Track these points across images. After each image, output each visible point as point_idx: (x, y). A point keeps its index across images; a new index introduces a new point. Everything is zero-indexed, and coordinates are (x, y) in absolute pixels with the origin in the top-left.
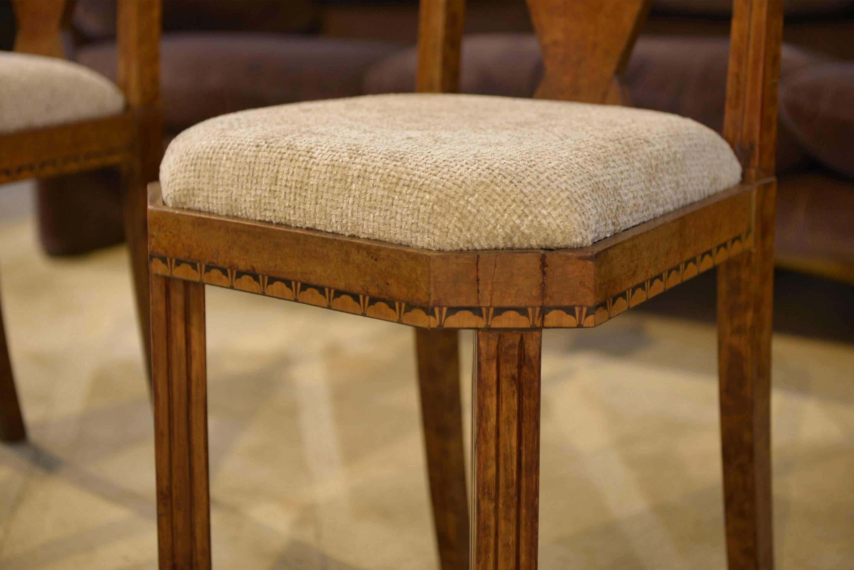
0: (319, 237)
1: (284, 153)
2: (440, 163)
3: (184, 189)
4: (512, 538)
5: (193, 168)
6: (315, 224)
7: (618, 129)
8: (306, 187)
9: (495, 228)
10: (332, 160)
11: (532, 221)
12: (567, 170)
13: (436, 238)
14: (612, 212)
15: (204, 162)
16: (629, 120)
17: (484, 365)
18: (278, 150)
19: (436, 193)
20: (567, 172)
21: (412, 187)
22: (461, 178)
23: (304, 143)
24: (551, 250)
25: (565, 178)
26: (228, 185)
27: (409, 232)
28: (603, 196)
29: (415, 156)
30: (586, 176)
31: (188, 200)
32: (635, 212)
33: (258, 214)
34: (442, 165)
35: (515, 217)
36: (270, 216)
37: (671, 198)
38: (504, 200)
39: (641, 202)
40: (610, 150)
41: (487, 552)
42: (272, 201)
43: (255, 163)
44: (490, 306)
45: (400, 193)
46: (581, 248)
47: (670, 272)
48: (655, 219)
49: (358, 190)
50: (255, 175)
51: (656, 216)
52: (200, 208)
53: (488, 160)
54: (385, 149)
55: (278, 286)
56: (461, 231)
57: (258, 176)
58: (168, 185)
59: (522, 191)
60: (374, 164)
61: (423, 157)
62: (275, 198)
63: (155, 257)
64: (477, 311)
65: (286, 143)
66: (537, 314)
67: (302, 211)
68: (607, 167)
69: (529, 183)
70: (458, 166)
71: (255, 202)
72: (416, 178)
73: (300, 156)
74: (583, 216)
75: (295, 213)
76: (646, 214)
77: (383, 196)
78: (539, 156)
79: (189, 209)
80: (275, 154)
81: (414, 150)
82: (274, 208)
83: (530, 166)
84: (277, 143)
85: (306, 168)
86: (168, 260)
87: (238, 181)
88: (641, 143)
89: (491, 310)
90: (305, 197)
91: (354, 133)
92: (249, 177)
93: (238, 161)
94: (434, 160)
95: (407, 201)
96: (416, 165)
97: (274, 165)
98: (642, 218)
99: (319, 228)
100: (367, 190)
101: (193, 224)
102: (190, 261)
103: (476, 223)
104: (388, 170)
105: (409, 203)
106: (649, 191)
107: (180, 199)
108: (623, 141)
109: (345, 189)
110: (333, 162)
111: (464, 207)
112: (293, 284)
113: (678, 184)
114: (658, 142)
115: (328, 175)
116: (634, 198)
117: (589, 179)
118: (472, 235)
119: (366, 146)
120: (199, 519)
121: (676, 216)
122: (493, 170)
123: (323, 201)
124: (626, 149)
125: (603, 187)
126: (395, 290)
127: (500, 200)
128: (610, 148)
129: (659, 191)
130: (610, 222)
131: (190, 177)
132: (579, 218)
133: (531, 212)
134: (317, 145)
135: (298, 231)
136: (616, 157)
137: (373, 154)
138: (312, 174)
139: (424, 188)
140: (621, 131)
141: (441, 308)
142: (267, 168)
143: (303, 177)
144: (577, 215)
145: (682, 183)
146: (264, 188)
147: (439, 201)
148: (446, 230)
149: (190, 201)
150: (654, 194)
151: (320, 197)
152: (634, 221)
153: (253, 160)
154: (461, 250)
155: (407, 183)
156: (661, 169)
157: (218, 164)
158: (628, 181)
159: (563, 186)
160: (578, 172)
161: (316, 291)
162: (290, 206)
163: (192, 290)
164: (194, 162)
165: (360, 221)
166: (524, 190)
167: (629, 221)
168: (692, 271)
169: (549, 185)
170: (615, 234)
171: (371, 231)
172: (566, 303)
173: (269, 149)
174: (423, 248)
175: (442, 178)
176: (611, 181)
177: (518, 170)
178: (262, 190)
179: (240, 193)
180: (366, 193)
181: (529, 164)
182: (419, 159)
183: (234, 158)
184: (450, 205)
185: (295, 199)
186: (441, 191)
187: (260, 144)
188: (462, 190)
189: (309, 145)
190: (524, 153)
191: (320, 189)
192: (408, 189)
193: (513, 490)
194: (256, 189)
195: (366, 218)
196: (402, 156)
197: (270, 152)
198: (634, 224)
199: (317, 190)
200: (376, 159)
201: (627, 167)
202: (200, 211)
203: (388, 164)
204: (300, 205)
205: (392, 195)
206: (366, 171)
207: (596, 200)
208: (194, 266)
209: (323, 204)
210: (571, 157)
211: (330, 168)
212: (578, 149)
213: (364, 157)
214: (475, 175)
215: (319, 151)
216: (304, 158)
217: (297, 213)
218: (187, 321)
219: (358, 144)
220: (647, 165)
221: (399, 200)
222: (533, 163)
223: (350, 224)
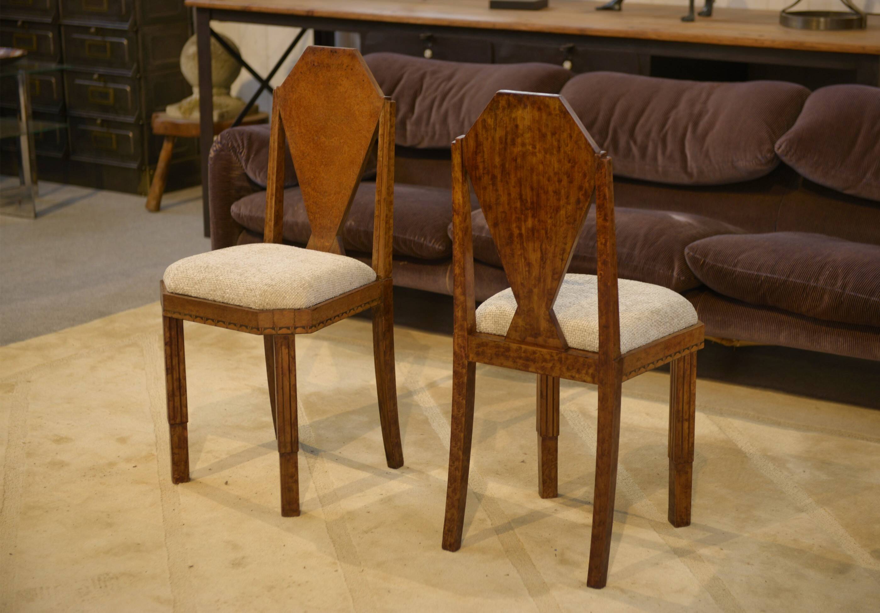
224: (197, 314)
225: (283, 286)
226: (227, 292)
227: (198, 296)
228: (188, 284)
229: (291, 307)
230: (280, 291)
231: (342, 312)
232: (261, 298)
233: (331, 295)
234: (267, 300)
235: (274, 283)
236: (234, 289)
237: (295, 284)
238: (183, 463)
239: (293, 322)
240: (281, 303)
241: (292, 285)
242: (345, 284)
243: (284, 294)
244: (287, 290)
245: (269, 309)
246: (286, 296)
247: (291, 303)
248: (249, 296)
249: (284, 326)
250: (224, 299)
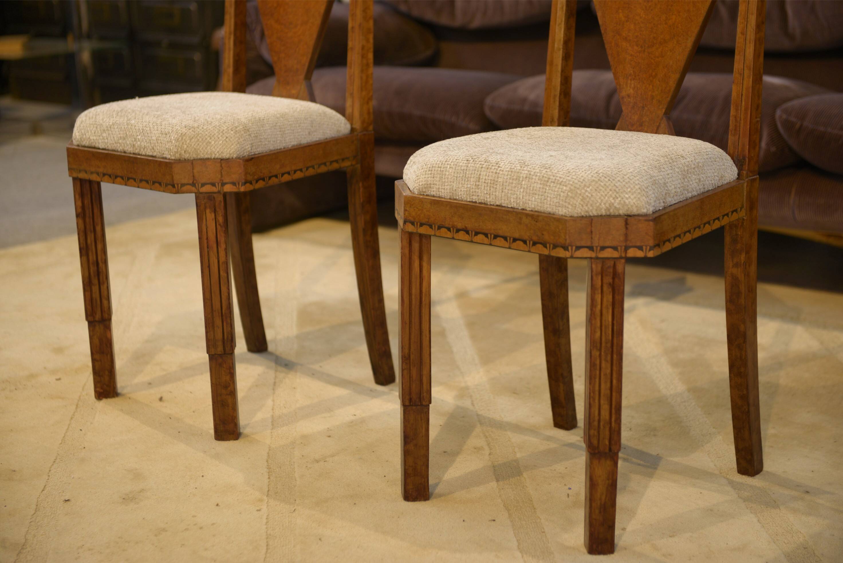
0: (504, 210)
1: (483, 165)
2: (571, 170)
3: (425, 184)
4: (609, 371)
5: (430, 172)
6: (502, 203)
7: (666, 149)
8: (497, 183)
9: (600, 204)
10: (511, 168)
11: (620, 201)
12: (639, 173)
13: (570, 210)
14: (663, 196)
15: (436, 169)
16: (672, 144)
17: (594, 278)
18: (480, 163)
19: (569, 186)
20: (639, 175)
21: (556, 183)
22: (583, 178)
23: (494, 159)
24: (630, 216)
25: (638, 178)
26: (451, 182)
27: (554, 207)
28: (658, 187)
29: (557, 166)
30: (649, 176)
31: (427, 190)
32: (675, 196)
33: (468, 197)
34: (572, 171)
35: (611, 199)
36: (476, 199)
37: (696, 188)
38: (606, 190)
39: (679, 190)
40: (661, 162)
41: (595, 378)
42: (477, 190)
43: (466, 170)
44: (598, 246)
45: (550, 186)
46: (646, 215)
47: (695, 229)
48: (687, 199)
49: (526, 185)
50: (467, 177)
51: (687, 198)
52: (434, 195)
53: (597, 168)
54: (540, 162)
55: (480, 237)
56: (583, 206)
57: (468, 177)
58: (415, 182)
59: (615, 185)
60: (535, 171)
61: (561, 167)
62: (478, 189)
63: (407, 222)
64: (591, 248)
65: (484, 159)
66: (623, 250)
67: (494, 196)
68: (660, 172)
69: (619, 181)
70: (581, 172)
71: (467, 191)
72: (558, 178)
73: (492, 166)
74: (647, 198)
75: (490, 197)
76: (681, 197)
77: (540, 188)
78: (623, 166)
79: (427, 195)
80: (478, 165)
81: (556, 163)
82: (478, 194)
83: (619, 172)
84: (478, 159)
85: (496, 173)
86: (415, 223)
87: (457, 180)
88: (679, 158)
89: (599, 248)
90: (496, 188)
91: (520, 153)
92: (463, 178)
93: (456, 169)
94: (567, 168)
95: (553, 190)
96: (558, 171)
97: (478, 171)
98: (680, 199)
99: (504, 205)
100: (531, 185)
101: (431, 204)
102: (428, 224)
103: (591, 202)
104: (542, 174)
105: (555, 191)
106: (683, 184)
107: (422, 190)
108: (669, 157)
109: (519, 184)
110: (511, 170)
111: (584, 193)
112: (489, 235)
113: (700, 180)
114: (688, 157)
115: (509, 176)
116: (675, 188)
117: (651, 178)
118: (588, 208)
119: (529, 161)
120: (425, 372)
121: (699, 198)
122: (599, 174)
123: (506, 191)
124: (671, 161)
125: (658, 183)
126: (547, 237)
127: (603, 189)
128: (661, 161)
129: (689, 184)
130: (662, 201)
131: (428, 178)
132: (645, 199)
133: (620, 196)
134: (501, 160)
135: (492, 207)
136: (665, 166)
137: (534, 165)
138: (500, 176)
139: (563, 183)
140: (668, 151)
141: (572, 247)
142: (473, 172)
143: (495, 178)
144: (644, 198)
145: (702, 179)
146: (472, 184)
147: (571, 190)
148: (575, 205)
149: (428, 191)
150: (686, 186)
151: (504, 188)
152: (675, 200)
153: (465, 168)
154: (583, 217)
155: (553, 181)
156: (690, 172)
157: (445, 170)
158: (671, 179)
159: (637, 182)
160: (644, 174)
161: (502, 239)
162: (487, 193)
163: (424, 240)
164: (431, 169)
165: (527, 201)
166: (616, 185)
167: (672, 201)
168: (708, 229)
169: (629, 182)
170: (665, 208)
171: (533, 206)
172: (638, 244)
173: (474, 162)
174: (562, 215)
175: (572, 178)
176: (662, 179)
177: (613, 174)
178: (471, 184)
179: (458, 186)
180: (530, 186)
181: (618, 170)
182: (559, 168)
183: (454, 167)
184: (577, 192)
185: (490, 190)
186: (572, 185)
187: (469, 159)
188: (583, 185)
189: (497, 160)
190: (615, 164)
191: (505, 184)
192: (554, 184)
193: (609, 345)
194: (467, 184)
195: (531, 199)
196: (550, 166)
197: (475, 164)
198: (675, 202)
199: (503, 184)
200: (535, 168)
201: (671, 171)
202: (434, 196)
203: (542, 171)
204: (493, 193)
205: (545, 187)
206: (530, 174)
207: (654, 189)
208: (431, 227)
209: (506, 192)
210: (641, 166)
211: (510, 173)
212: (644, 162)
213: (529, 167)
214: (590, 176)
215: (503, 164)
216: (495, 167)
217: (491, 197)
218: (421, 258)
219: (524, 160)
220: (682, 170)
221: (549, 190)
222: (621, 170)
223: (521, 203)
224: (105, 172)
225: (208, 129)
226: (138, 139)
227: (106, 147)
228: (95, 133)
229: (217, 156)
230: (202, 135)
231: (294, 168)
232: (177, 144)
233: (278, 145)
234: (185, 146)
235: (196, 125)
236: (146, 134)
237: (224, 126)
238: (107, 373)
239: (219, 176)
240: (204, 151)
241: (220, 127)
242: (300, 132)
243: (208, 139)
244: (213, 134)
245: (189, 158)
246: (210, 141)
247: (216, 151)
248: (163, 142)
249: (208, 182)
250: (135, 148)
